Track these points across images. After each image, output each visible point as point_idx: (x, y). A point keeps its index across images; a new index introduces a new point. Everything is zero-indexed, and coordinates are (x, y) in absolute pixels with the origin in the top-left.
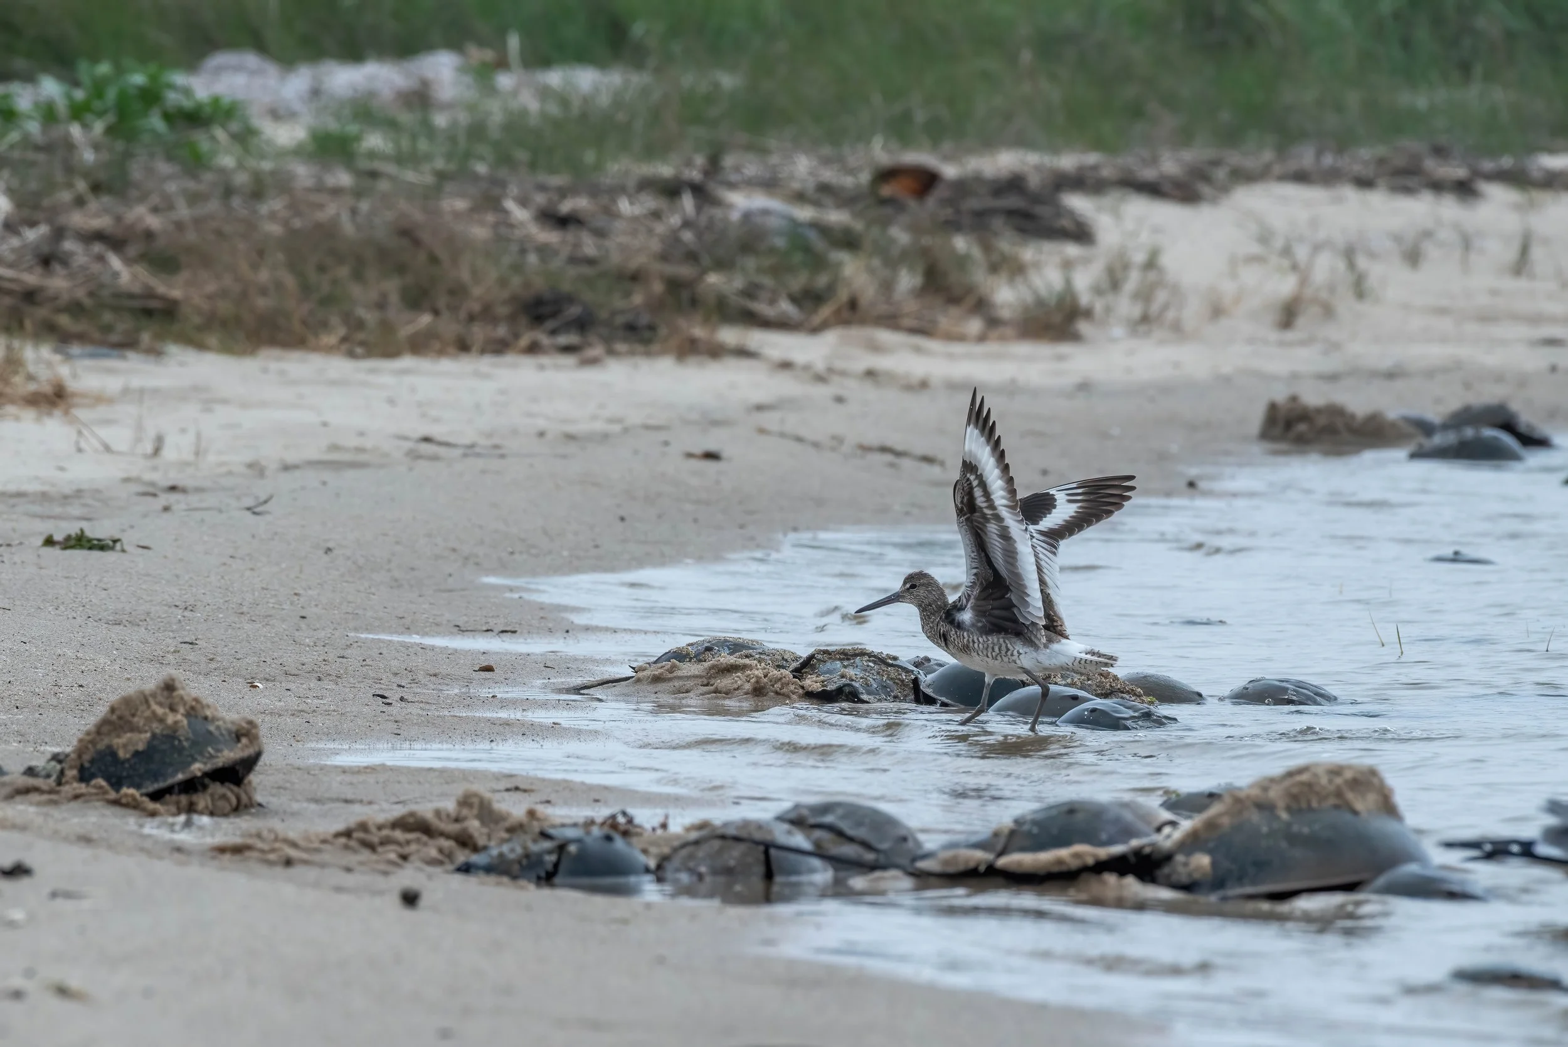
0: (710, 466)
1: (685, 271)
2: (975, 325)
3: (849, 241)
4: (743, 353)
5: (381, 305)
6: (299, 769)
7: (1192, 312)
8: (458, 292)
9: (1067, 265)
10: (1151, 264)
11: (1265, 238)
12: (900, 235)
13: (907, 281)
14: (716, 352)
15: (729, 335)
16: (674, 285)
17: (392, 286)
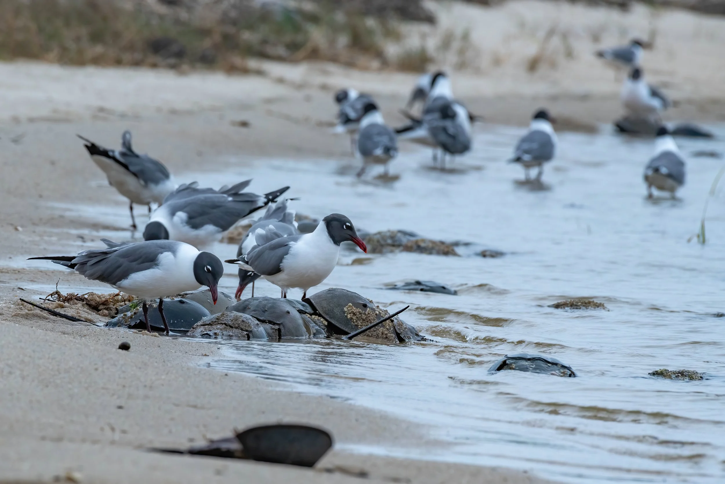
0: (244, 130)
1: (231, 30)
2: (375, 64)
3: (314, 19)
4: (259, 73)
5: (78, 39)
6: (41, 272)
7: (485, 62)
8: (117, 35)
9: (424, 36)
10: (466, 37)
11: (522, 25)
12: (340, 17)
13: (343, 40)
14: (245, 71)
15: (253, 63)
16: (226, 37)
17: (84, 31)
